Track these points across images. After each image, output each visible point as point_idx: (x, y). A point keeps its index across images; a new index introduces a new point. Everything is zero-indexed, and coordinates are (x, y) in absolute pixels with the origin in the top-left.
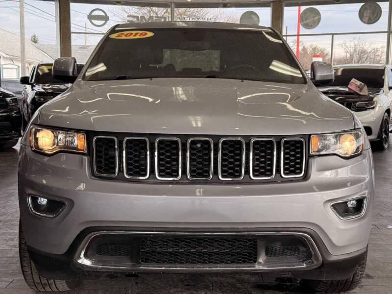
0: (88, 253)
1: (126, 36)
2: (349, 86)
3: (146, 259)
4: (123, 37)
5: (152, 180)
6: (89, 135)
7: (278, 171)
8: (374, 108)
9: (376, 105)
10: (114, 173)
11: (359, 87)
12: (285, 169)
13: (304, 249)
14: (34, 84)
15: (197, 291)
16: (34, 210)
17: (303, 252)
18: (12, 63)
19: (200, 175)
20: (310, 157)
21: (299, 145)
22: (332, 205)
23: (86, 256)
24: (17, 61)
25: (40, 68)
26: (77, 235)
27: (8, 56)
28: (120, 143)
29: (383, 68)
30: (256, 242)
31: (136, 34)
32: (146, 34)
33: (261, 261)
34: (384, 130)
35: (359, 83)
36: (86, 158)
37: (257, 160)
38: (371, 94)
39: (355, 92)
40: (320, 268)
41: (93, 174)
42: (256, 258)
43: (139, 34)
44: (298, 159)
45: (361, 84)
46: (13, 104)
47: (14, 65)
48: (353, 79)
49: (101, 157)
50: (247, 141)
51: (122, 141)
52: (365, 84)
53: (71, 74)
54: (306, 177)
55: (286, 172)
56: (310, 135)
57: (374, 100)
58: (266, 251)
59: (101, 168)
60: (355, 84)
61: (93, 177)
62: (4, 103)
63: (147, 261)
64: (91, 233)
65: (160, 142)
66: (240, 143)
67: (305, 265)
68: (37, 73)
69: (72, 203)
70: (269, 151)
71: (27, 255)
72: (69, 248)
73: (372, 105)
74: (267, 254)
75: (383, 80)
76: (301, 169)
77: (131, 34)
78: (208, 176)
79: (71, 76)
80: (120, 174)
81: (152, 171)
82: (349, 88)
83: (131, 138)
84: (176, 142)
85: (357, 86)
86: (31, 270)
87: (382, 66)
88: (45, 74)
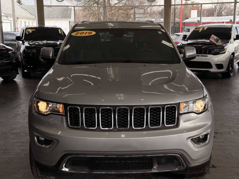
0: (67, 165)
1: (80, 34)
2: (210, 39)
3: (96, 168)
4: (79, 35)
5: (99, 130)
6: (66, 105)
7: (163, 123)
8: (224, 53)
9: (226, 51)
10: (79, 126)
11: (216, 40)
12: (166, 122)
13: (177, 161)
14: (24, 41)
15: (123, 178)
16: (38, 143)
17: (176, 162)
18: (7, 19)
19: (123, 126)
20: (180, 114)
21: (174, 109)
22: (191, 140)
23: (66, 167)
24: (10, 17)
25: (27, 30)
26: (60, 157)
27: (4, 15)
28: (82, 110)
29: (231, 27)
30: (152, 159)
31: (86, 33)
32: (91, 33)
33: (155, 168)
34: (230, 65)
35: (216, 37)
36: (64, 118)
37: (153, 118)
38: (224, 44)
39: (214, 43)
40: (185, 170)
41: (68, 126)
42: (152, 167)
43: (87, 33)
44: (173, 116)
45: (217, 39)
46: (13, 55)
47: (8, 20)
48: (213, 35)
49: (72, 117)
50: (147, 108)
51: (83, 109)
52: (220, 38)
53: (51, 58)
54: (177, 125)
55: (167, 123)
56: (179, 103)
57: (225, 48)
58: (157, 163)
59: (72, 123)
60: (213, 38)
61: (68, 128)
62: (8, 55)
63: (97, 169)
64: (68, 156)
65: (102, 110)
66: (143, 109)
67: (177, 169)
68: (25, 33)
69: (58, 141)
70: (158, 113)
71: (34, 163)
72: (57, 163)
73: (224, 51)
74: (158, 164)
75: (231, 34)
76: (175, 121)
77: (83, 33)
78: (127, 127)
79: (51, 59)
80: (82, 126)
81: (98, 125)
82: (210, 41)
83: (87, 108)
84: (110, 110)
85: (215, 39)
86: (36, 170)
87: (230, 26)
88: (30, 34)
